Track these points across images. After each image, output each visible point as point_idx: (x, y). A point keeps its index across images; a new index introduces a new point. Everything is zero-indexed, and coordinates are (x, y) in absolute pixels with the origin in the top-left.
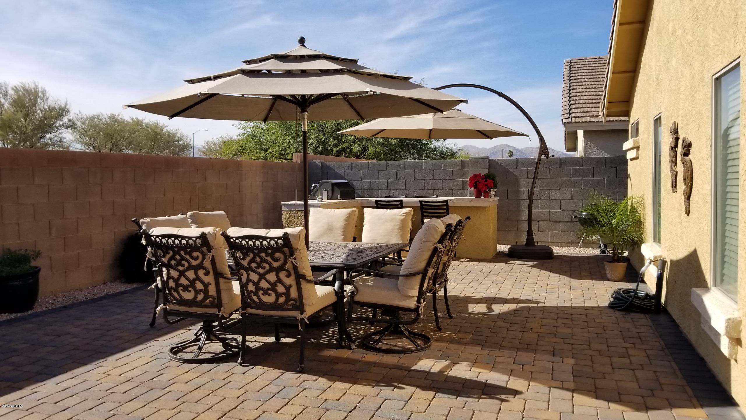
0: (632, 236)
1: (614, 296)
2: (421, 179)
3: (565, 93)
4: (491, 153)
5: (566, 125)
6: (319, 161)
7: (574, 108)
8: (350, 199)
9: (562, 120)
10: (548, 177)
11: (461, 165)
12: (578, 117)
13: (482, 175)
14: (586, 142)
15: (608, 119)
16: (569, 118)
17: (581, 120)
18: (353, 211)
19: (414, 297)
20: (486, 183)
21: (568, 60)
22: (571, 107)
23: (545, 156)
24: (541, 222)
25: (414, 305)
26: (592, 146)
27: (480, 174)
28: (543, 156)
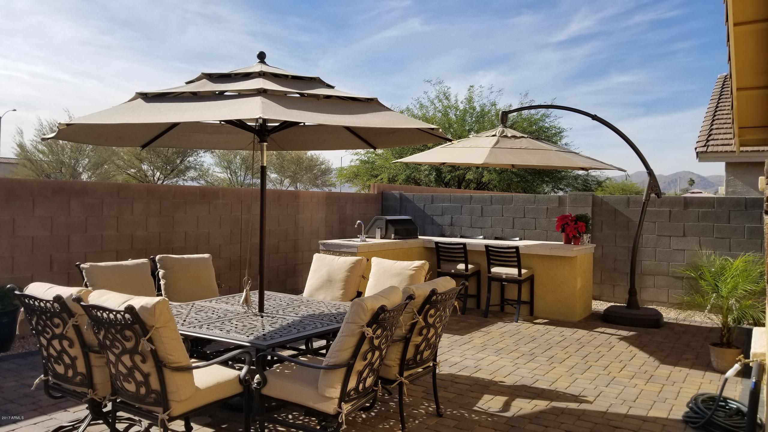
0: (745, 312)
1: (690, 405)
2: (509, 216)
3: (708, 115)
4: (670, 181)
5: (700, 155)
6: (398, 192)
7: (716, 134)
8: (411, 238)
9: (696, 149)
10: (669, 221)
11: (558, 201)
12: (718, 145)
13: (572, 216)
14: (729, 177)
15: (742, 149)
16: (705, 146)
17: (720, 149)
18: (359, 260)
19: (332, 398)
20: (576, 226)
21: (724, 75)
22: (711, 133)
23: (656, 194)
24: (659, 277)
25: (334, 410)
26: (737, 182)
27: (571, 215)
28: (653, 195)
